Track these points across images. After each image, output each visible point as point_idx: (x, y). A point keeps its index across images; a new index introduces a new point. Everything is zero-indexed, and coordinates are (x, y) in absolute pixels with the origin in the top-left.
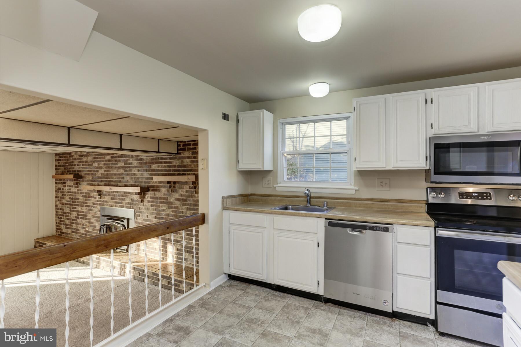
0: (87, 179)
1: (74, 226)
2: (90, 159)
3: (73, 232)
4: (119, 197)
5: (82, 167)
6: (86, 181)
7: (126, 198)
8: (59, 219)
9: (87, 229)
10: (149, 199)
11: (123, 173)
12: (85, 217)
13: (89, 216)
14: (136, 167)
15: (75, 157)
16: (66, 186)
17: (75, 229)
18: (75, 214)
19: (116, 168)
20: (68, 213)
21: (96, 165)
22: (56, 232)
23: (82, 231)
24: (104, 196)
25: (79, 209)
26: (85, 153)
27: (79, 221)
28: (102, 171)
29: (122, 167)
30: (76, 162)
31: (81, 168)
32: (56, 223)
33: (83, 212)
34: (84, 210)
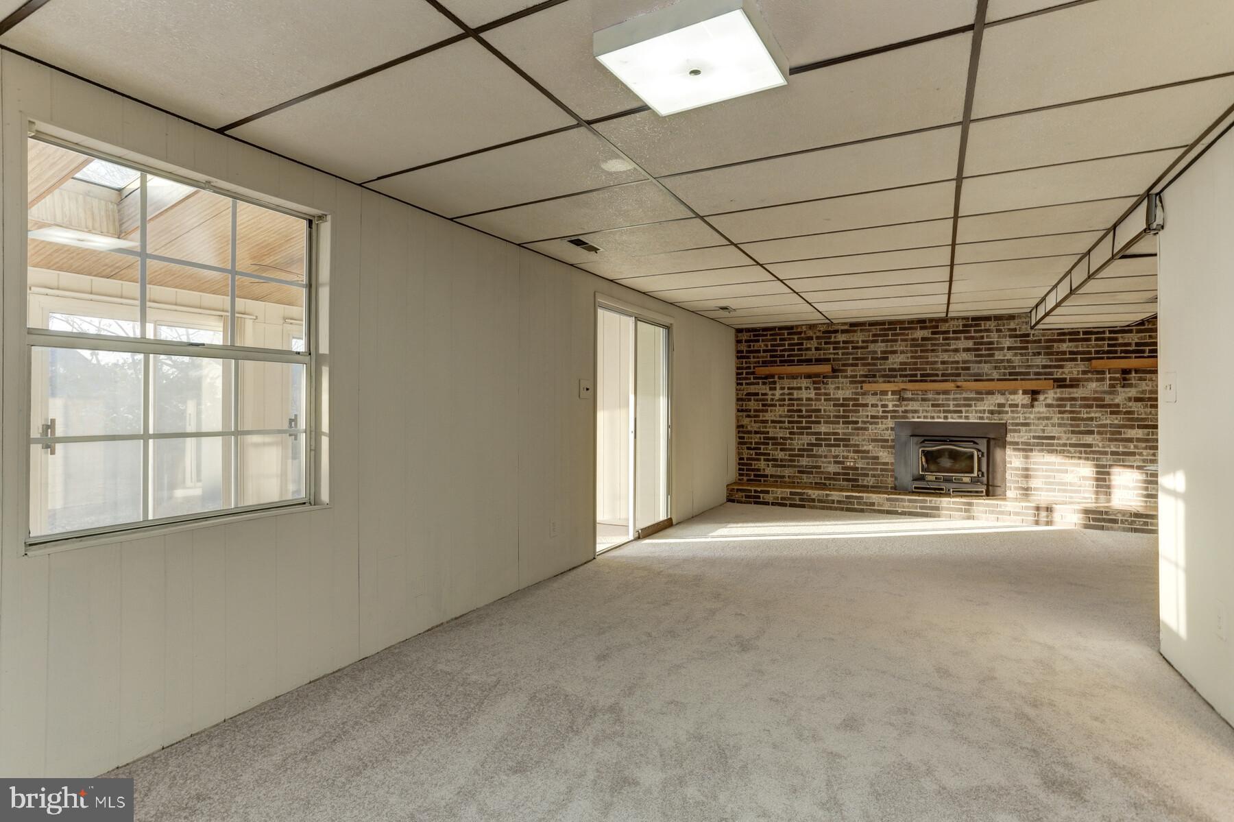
0: (849, 373)
1: (804, 461)
2: (859, 337)
3: (800, 472)
4: (955, 403)
5: (832, 351)
6: (846, 377)
7: (979, 403)
8: (753, 452)
9: (852, 464)
10: (1049, 401)
11: (969, 361)
12: (845, 441)
13: (855, 440)
14: (1009, 348)
15: (810, 333)
16: (778, 388)
17: (806, 466)
18: (806, 439)
19: (946, 351)
20: (781, 438)
21: (880, 347)
22: (740, 475)
23: (832, 468)
24: (906, 402)
25: (823, 428)
26: (846, 327)
27: (822, 450)
28: (901, 358)
29: (967, 350)
30: (813, 344)
31: (831, 354)
32: (741, 459)
33: (837, 434)
34: (840, 431)
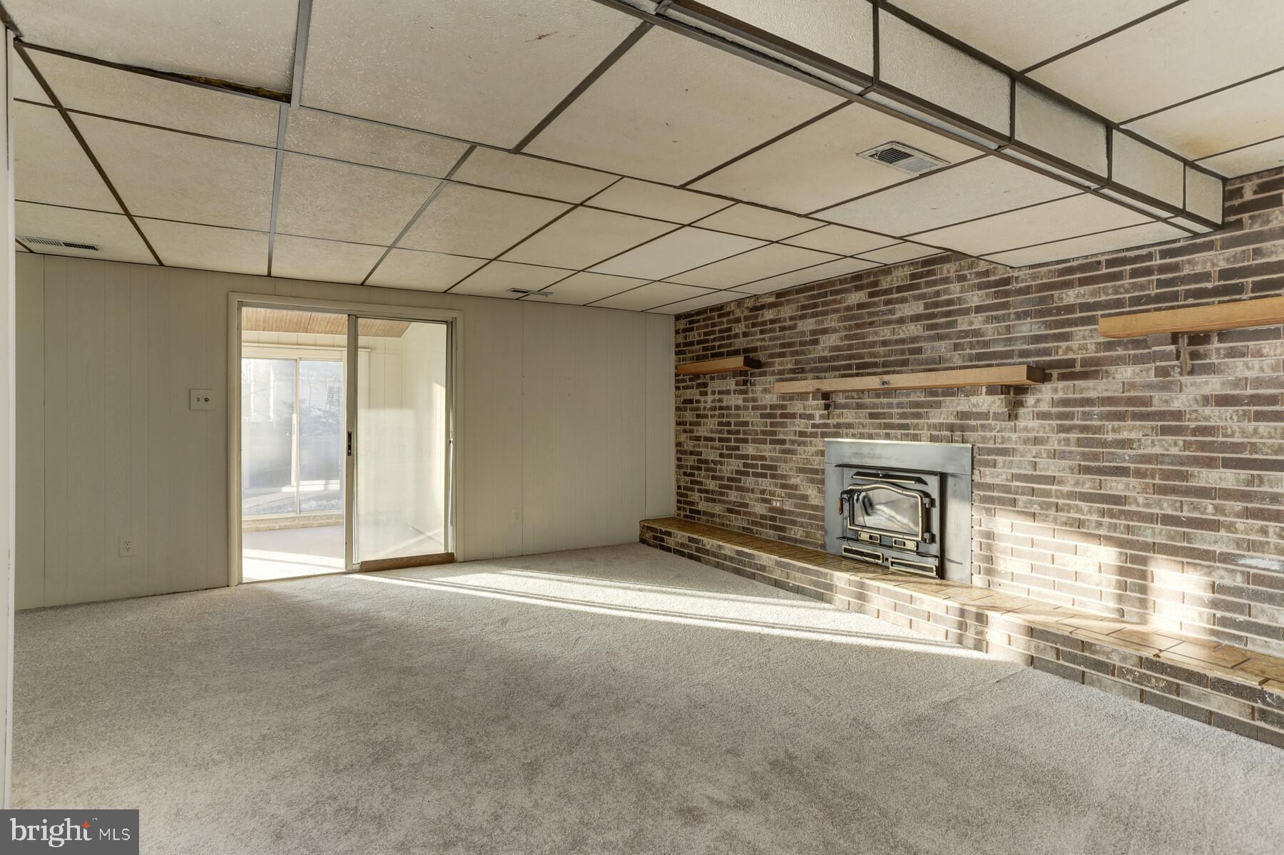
0: (777, 368)
1: (733, 496)
2: (787, 311)
3: (729, 511)
4: (900, 411)
5: (759, 336)
6: (773, 373)
7: (933, 412)
8: (688, 479)
9: (778, 505)
10: (1044, 407)
11: (919, 337)
12: (769, 470)
13: (783, 468)
14: (979, 309)
15: (738, 313)
16: (709, 392)
17: (735, 502)
18: (734, 465)
19: (888, 323)
20: (712, 461)
21: (808, 325)
22: (679, 508)
23: (760, 509)
24: (838, 411)
25: (750, 449)
26: (773, 299)
27: (749, 482)
28: (832, 340)
29: (916, 318)
30: (740, 328)
31: (758, 340)
32: (679, 487)
33: (763, 458)
34: (767, 454)
